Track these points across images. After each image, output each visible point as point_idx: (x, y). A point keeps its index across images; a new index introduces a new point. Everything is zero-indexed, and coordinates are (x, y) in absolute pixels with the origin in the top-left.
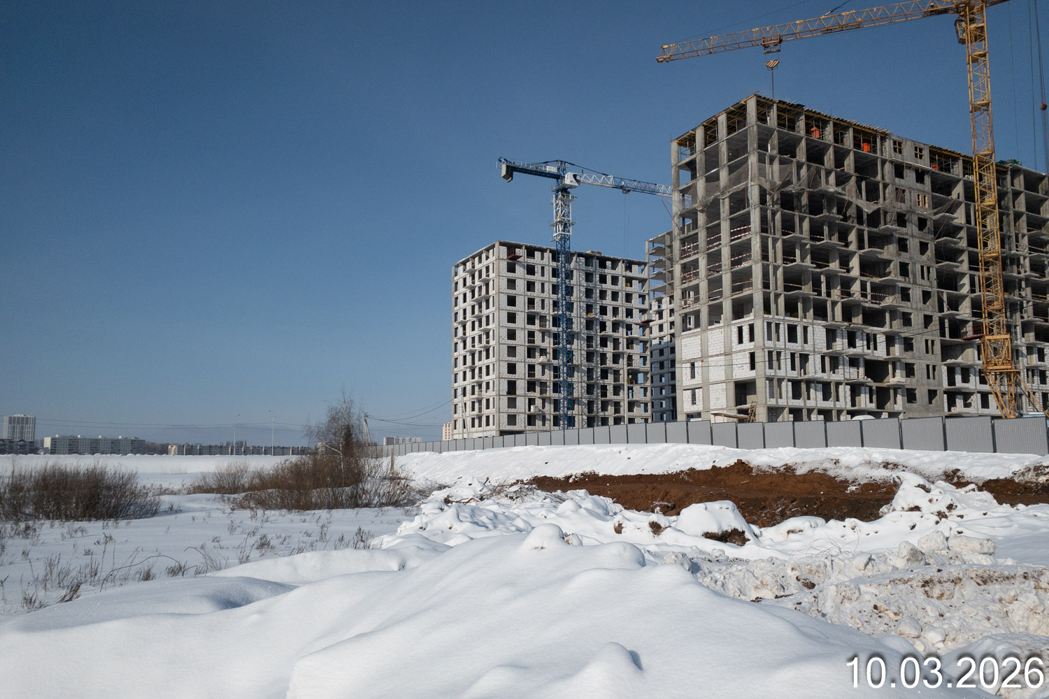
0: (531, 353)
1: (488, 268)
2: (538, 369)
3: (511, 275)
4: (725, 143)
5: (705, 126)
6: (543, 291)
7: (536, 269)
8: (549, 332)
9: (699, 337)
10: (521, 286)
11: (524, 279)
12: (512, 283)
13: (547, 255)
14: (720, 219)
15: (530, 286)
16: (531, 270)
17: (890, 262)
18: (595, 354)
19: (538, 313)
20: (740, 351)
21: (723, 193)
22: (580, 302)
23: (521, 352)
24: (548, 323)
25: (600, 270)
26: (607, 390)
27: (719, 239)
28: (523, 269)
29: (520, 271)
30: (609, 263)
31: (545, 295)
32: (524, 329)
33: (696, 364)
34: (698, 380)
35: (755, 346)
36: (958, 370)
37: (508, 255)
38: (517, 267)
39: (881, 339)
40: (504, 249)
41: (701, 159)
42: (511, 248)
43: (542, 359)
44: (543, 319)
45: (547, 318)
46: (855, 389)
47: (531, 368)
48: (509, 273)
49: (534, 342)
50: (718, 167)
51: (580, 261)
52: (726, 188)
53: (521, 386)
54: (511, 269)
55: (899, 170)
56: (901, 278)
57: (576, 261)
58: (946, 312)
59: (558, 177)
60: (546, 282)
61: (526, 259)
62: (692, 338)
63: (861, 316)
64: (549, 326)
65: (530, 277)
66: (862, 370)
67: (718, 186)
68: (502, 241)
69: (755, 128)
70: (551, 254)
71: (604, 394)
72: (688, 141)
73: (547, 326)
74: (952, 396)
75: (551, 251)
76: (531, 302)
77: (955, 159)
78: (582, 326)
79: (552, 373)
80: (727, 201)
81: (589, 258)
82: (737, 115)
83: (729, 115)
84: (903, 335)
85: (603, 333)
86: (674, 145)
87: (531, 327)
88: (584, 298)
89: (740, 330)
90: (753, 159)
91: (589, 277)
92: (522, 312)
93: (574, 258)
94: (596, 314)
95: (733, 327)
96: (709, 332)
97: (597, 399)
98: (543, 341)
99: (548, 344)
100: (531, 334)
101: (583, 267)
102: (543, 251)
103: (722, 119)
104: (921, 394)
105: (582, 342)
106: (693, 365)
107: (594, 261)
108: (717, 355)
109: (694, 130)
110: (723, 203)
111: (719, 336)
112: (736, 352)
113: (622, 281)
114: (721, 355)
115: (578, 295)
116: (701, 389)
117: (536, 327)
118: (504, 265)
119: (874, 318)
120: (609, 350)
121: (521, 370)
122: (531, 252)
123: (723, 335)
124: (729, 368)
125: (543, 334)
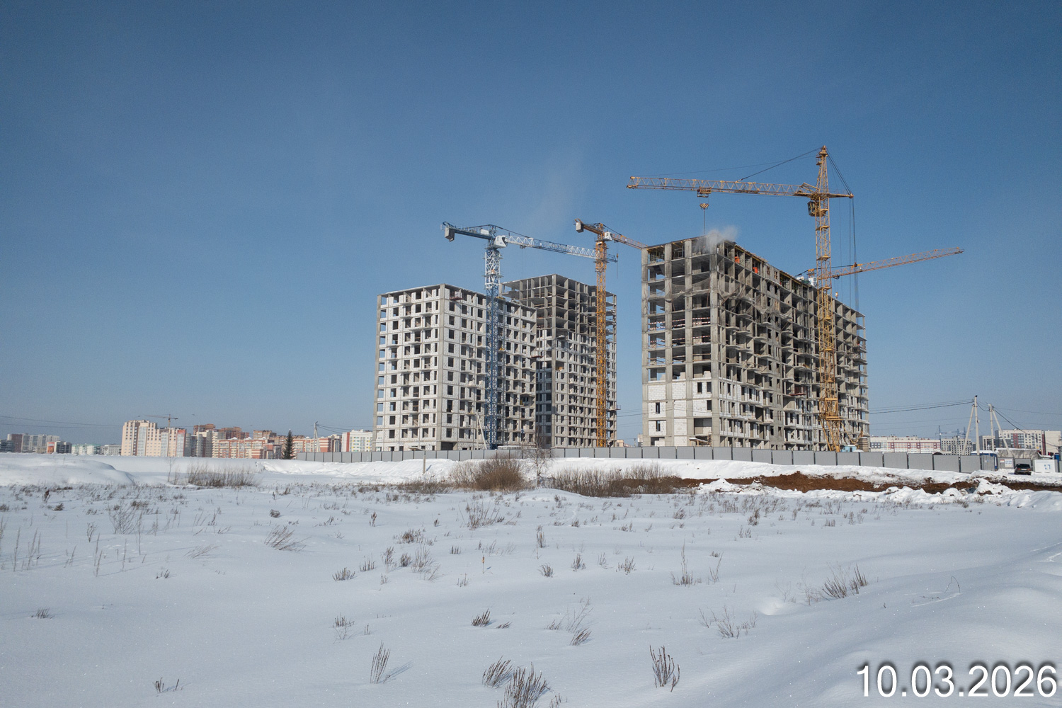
0: (463, 377)
1: (429, 304)
2: (467, 391)
3: (452, 313)
4: (690, 260)
5: (672, 245)
6: (472, 327)
7: (468, 309)
8: (475, 361)
9: (665, 386)
10: (458, 321)
11: (460, 317)
12: (452, 320)
13: (475, 298)
14: (684, 309)
15: (464, 322)
16: (464, 309)
17: (764, 344)
18: (503, 381)
19: (467, 345)
20: (699, 399)
21: (687, 293)
23: (457, 376)
24: (474, 354)
25: (507, 313)
26: (509, 410)
27: (684, 322)
28: (459, 308)
29: (458, 309)
30: (513, 308)
31: (473, 331)
32: (459, 358)
33: (661, 404)
34: (662, 415)
35: (712, 396)
36: (789, 415)
37: (450, 296)
38: (456, 307)
39: (761, 394)
40: (448, 291)
41: (669, 266)
42: (452, 290)
43: (471, 384)
44: (471, 350)
45: (474, 349)
46: (752, 424)
47: (463, 390)
48: (451, 311)
49: (465, 369)
50: (683, 273)
52: (690, 290)
53: (456, 405)
54: (452, 308)
55: (769, 284)
56: (768, 355)
58: (785, 378)
59: (490, 238)
60: (474, 320)
61: (461, 301)
62: (658, 386)
63: (754, 379)
65: (464, 316)
66: (754, 414)
67: (684, 288)
68: (447, 284)
70: (477, 298)
71: (507, 414)
72: (656, 252)
73: (474, 356)
74: (788, 430)
75: (478, 296)
76: (464, 335)
77: (789, 279)
79: (476, 395)
80: (691, 299)
84: (770, 392)
85: (508, 364)
86: (645, 252)
87: (463, 357)
89: (700, 385)
91: (500, 318)
92: (458, 343)
94: (504, 349)
95: (694, 382)
96: (672, 383)
97: (503, 417)
98: (471, 368)
99: (474, 371)
100: (463, 362)
102: (472, 294)
103: (688, 244)
104: (775, 429)
106: (658, 404)
108: (680, 400)
109: (664, 245)
110: (688, 300)
111: (680, 387)
112: (696, 399)
113: (520, 323)
114: (683, 399)
116: (665, 421)
117: (466, 357)
118: (447, 304)
119: (758, 379)
120: (511, 377)
121: (456, 391)
122: (465, 293)
123: (685, 386)
124: (690, 409)
125: (471, 362)
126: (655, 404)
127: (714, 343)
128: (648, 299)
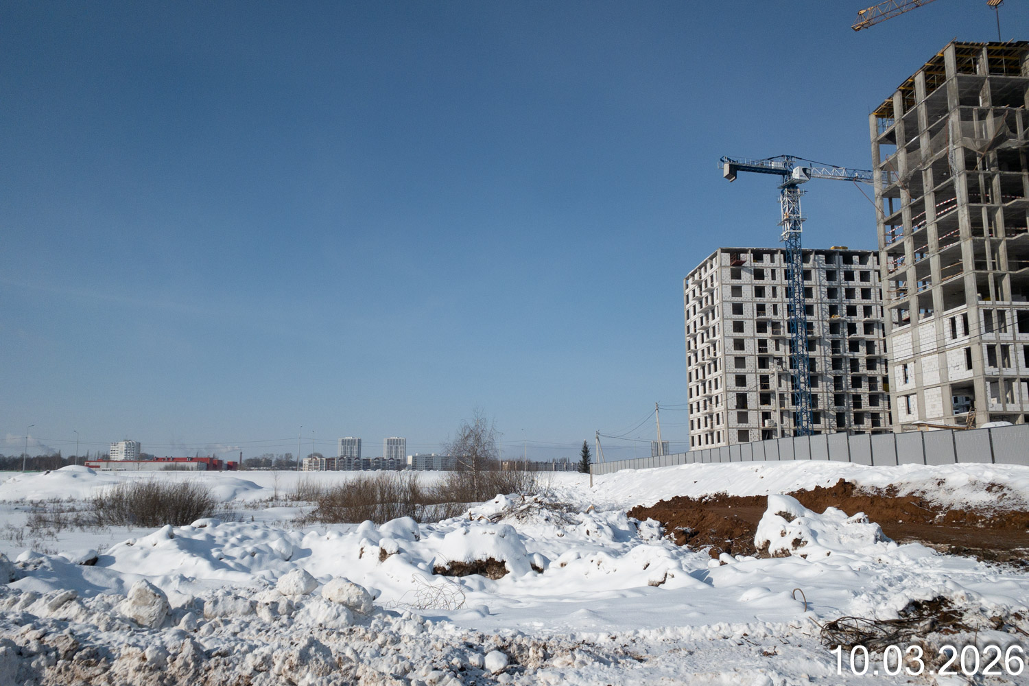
0: (763, 362)
1: (712, 277)
2: (773, 380)
3: (736, 282)
4: (924, 105)
5: (903, 92)
6: (774, 295)
7: (765, 273)
8: (784, 339)
9: (910, 333)
10: (748, 292)
11: (752, 284)
12: (737, 291)
13: (779, 257)
14: (923, 194)
15: (759, 292)
16: (759, 274)
18: (844, 360)
19: (768, 320)
20: (954, 348)
21: (924, 164)
22: (821, 303)
23: (752, 362)
24: (782, 329)
25: (845, 267)
26: (861, 400)
27: (924, 217)
28: (749, 275)
29: (747, 277)
30: (856, 258)
31: (777, 299)
32: (754, 338)
33: (908, 365)
34: (911, 384)
35: (971, 340)
37: (731, 261)
38: (743, 273)
40: (727, 256)
41: (900, 128)
42: (735, 255)
44: (776, 325)
45: (781, 324)
47: (764, 379)
48: (733, 280)
49: (766, 350)
50: (917, 134)
51: (819, 259)
52: (927, 157)
53: (753, 400)
54: (736, 275)
57: (814, 260)
59: (786, 173)
60: (778, 285)
61: (753, 264)
62: (903, 336)
64: (784, 332)
65: (759, 282)
67: (919, 156)
68: (724, 248)
69: (955, 81)
70: (782, 255)
71: (857, 405)
72: (886, 112)
73: (782, 333)
75: (782, 252)
76: (761, 308)
78: (825, 330)
79: (790, 383)
80: (930, 172)
81: (829, 256)
82: (935, 71)
83: (928, 73)
85: (852, 336)
86: (872, 118)
87: (762, 336)
88: (826, 299)
89: (953, 321)
90: (954, 118)
91: (831, 275)
92: (749, 319)
93: (812, 257)
94: (842, 315)
95: (945, 320)
96: (920, 327)
97: (848, 410)
98: (777, 349)
99: (784, 351)
100: (762, 343)
101: (824, 265)
102: (772, 253)
103: (920, 79)
105: (826, 348)
106: (905, 367)
107: (837, 257)
108: (930, 354)
109: (891, 97)
110: (926, 174)
111: (930, 330)
112: (951, 349)
113: (875, 276)
114: (934, 353)
115: (819, 298)
116: (915, 396)
117: (768, 334)
118: (727, 272)
120: (862, 354)
121: (753, 382)
122: (758, 255)
123: (934, 330)
124: (944, 368)
125: (777, 342)
126: (901, 367)
127: (965, 239)
128: (881, 194)
